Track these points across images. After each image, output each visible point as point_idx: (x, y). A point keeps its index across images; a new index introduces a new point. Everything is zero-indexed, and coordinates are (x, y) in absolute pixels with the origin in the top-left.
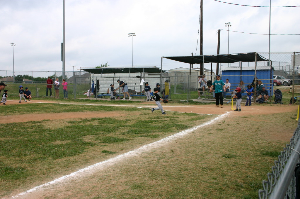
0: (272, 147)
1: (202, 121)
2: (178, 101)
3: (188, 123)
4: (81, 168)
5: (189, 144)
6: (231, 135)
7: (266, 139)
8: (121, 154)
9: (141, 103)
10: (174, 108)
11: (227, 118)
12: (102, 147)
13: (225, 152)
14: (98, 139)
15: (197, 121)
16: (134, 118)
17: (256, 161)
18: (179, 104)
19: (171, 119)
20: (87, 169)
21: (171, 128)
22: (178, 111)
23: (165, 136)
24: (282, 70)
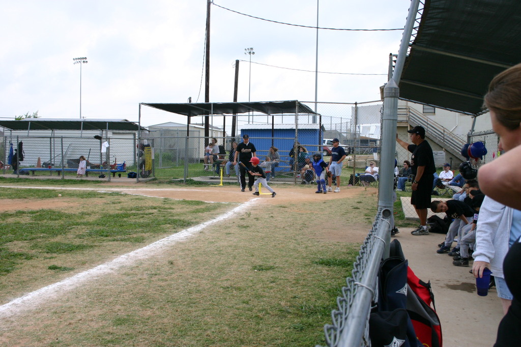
0: (327, 252)
1: (212, 214)
2: (168, 180)
3: (190, 217)
4: (15, 296)
5: (196, 251)
6: (263, 235)
7: (318, 240)
8: (84, 270)
9: (102, 184)
10: (162, 192)
11: (254, 208)
12: (48, 260)
13: (257, 261)
14: (35, 246)
15: (205, 214)
16: (96, 210)
17: (306, 274)
18: (169, 185)
19: (159, 211)
20: (27, 297)
21: (164, 226)
22: (170, 198)
23: (154, 239)
24: (336, 130)
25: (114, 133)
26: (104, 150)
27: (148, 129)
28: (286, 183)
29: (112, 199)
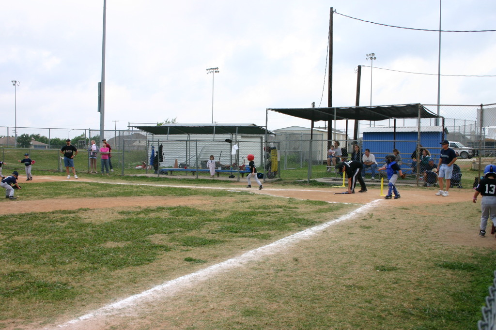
0: (451, 255)
1: (335, 214)
2: (293, 181)
3: (314, 217)
4: (156, 283)
5: (320, 249)
6: (385, 236)
7: (441, 243)
8: (216, 263)
9: (232, 184)
10: (287, 192)
11: (376, 209)
12: (184, 252)
13: (379, 261)
14: (173, 239)
15: (329, 214)
16: (227, 207)
17: (429, 277)
18: (294, 186)
19: (285, 210)
20: (166, 285)
21: (289, 224)
22: (295, 198)
23: (280, 236)
24: (459, 133)
25: (242, 137)
26: (234, 153)
27: (274, 132)
28: (408, 185)
29: (241, 198)
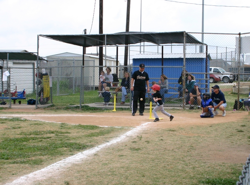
0: (213, 172)
1: (107, 138)
2: (65, 106)
3: (85, 141)
5: (91, 172)
6: (153, 157)
7: (204, 161)
9: (3, 111)
10: (59, 117)
13: (148, 181)
15: (100, 138)
18: (66, 111)
19: (57, 135)
21: (60, 149)
22: (67, 123)
23: (52, 161)
24: (221, 59)
25: (14, 63)
26: (5, 79)
27: (46, 59)
28: (175, 108)
29: (13, 124)
